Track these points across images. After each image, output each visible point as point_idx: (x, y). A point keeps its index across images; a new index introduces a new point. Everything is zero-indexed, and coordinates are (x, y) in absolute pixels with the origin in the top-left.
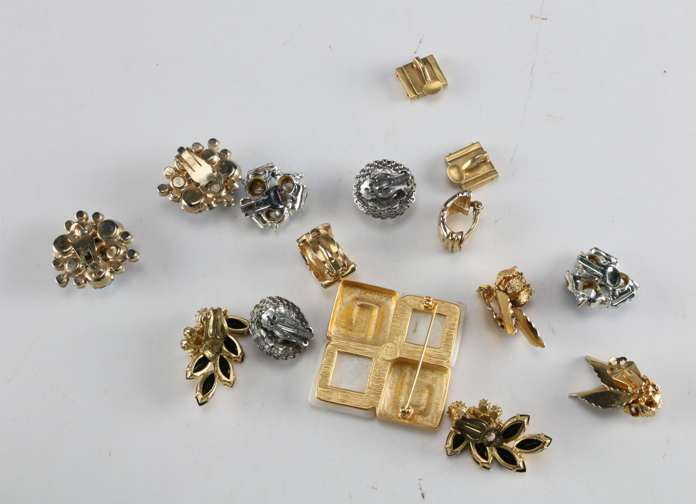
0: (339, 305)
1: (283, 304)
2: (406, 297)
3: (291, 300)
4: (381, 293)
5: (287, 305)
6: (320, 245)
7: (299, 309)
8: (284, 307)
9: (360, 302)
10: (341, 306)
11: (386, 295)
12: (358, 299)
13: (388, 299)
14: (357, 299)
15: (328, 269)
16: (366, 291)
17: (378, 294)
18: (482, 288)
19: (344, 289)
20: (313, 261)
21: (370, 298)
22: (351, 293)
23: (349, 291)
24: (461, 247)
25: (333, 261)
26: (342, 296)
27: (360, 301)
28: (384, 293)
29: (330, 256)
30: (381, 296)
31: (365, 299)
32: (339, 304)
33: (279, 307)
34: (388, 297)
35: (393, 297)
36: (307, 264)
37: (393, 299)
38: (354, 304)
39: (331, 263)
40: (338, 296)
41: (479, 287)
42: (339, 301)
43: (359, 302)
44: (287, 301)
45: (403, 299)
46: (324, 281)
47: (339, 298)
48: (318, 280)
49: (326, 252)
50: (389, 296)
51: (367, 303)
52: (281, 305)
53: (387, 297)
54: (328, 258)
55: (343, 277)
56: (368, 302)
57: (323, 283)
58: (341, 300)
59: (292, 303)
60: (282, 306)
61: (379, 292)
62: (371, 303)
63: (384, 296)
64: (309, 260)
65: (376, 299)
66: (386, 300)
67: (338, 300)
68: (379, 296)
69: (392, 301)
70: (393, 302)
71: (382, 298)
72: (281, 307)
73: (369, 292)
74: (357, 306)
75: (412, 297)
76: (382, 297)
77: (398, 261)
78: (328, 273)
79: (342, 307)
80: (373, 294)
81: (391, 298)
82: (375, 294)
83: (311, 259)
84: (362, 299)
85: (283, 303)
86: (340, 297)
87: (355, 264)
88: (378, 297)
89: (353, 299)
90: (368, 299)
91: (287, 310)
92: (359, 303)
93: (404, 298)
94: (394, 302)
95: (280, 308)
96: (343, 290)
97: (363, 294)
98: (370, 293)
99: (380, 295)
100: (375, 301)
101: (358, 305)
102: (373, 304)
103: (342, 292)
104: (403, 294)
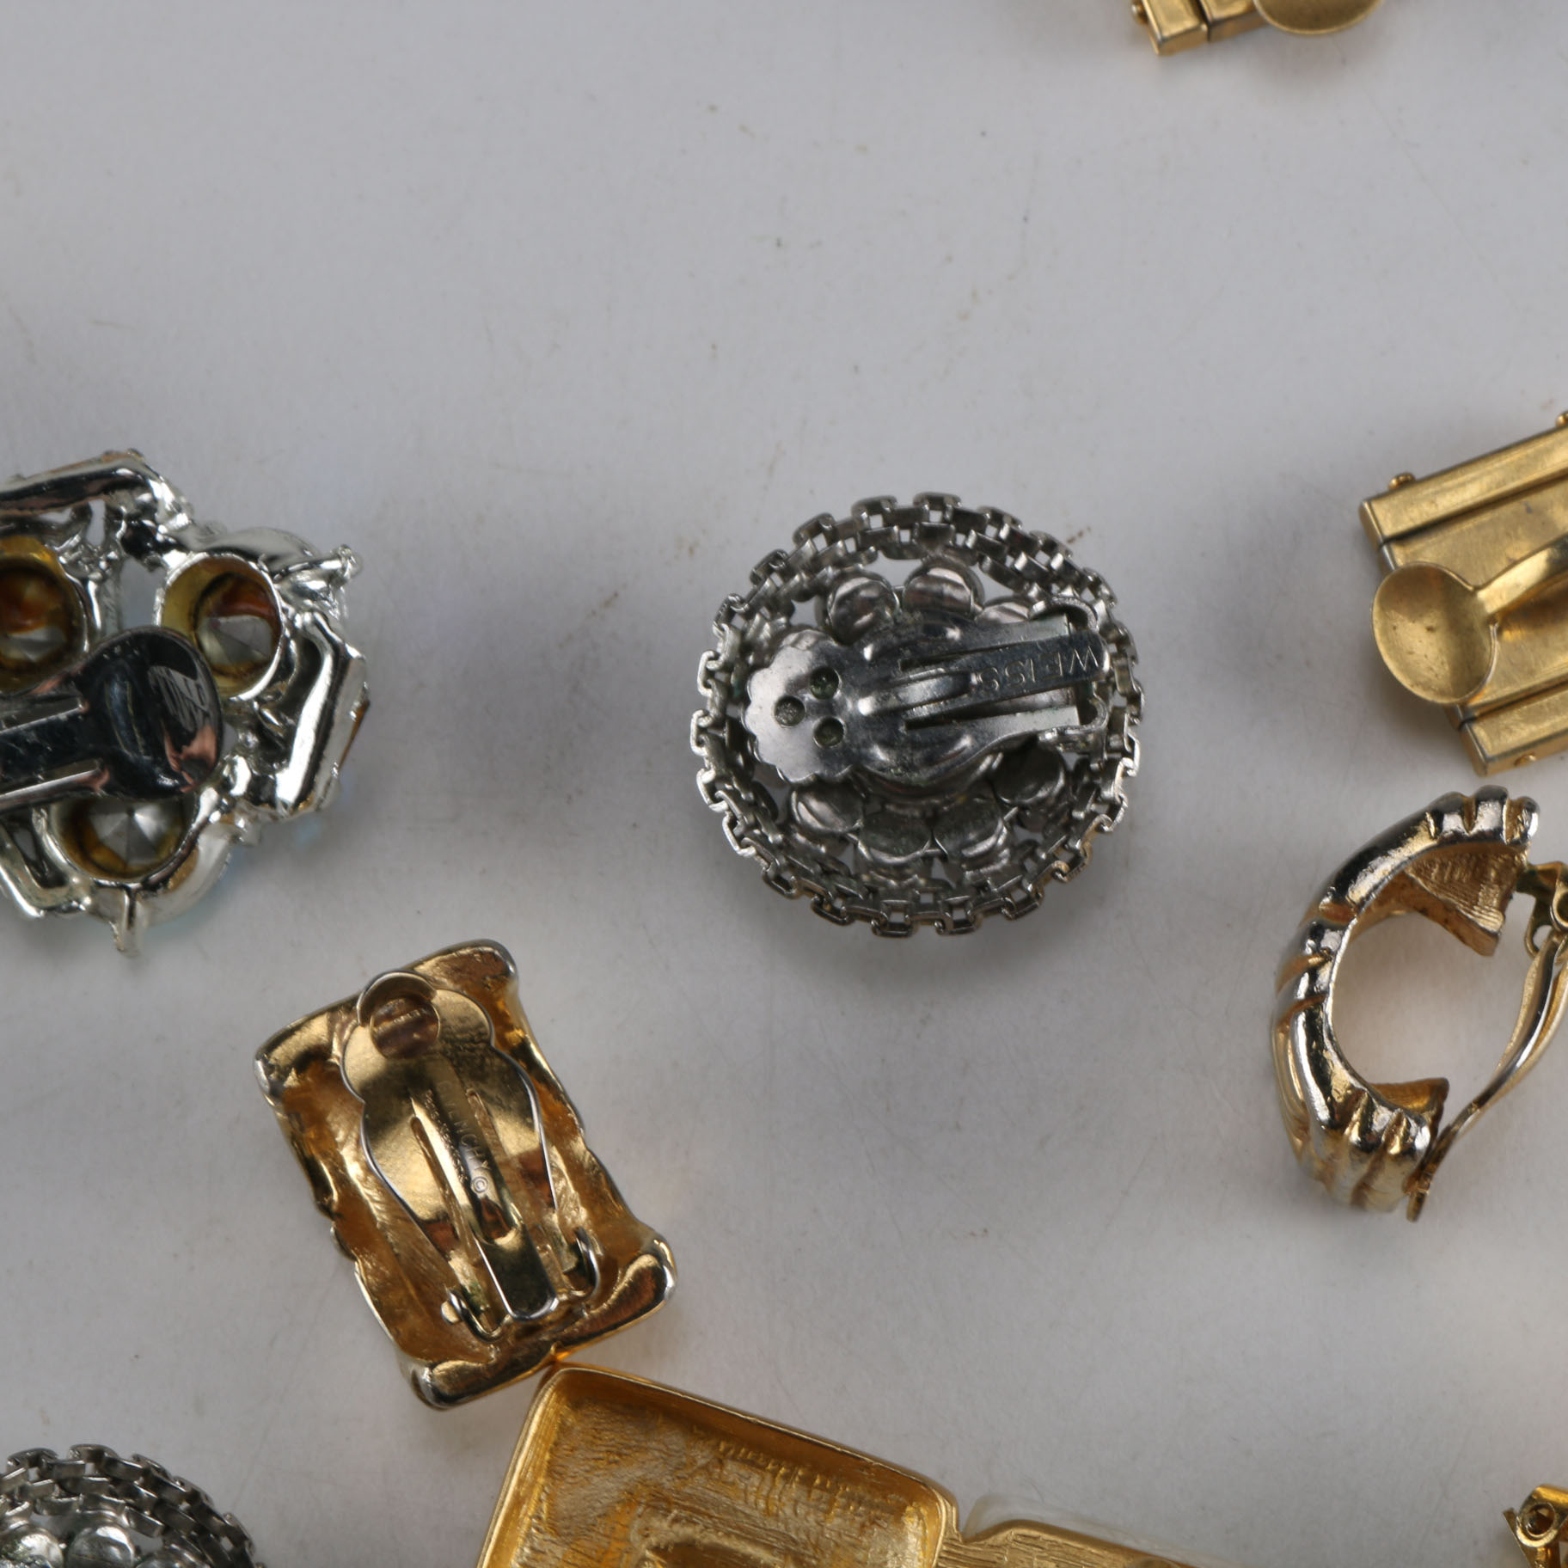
0: (529, 1535)
1: (128, 1504)
2: (1000, 1538)
3: (183, 1468)
4: (827, 1473)
5: (160, 1507)
6: (421, 1103)
7: (239, 1537)
8: (136, 1512)
9: (676, 1527)
10: (536, 1545)
11: (860, 1490)
12: (666, 1500)
13: (873, 1523)
14: (660, 1502)
15: (462, 1294)
16: (722, 1447)
17: (807, 1482)
18: (1544, 1512)
19: (570, 1420)
20: (368, 1192)
21: (752, 1498)
22: (619, 1455)
23: (607, 1436)
24: (1420, 1200)
25: (508, 1241)
26: (554, 1471)
27: (676, 1520)
28: (853, 1479)
29: (485, 1188)
30: (826, 1496)
31: (716, 1505)
32: (524, 1529)
33: (96, 1527)
34: (878, 1507)
35: (909, 1509)
36: (326, 1209)
37: (912, 1525)
38: (634, 1536)
39: (493, 1252)
40: (521, 1482)
41: (1530, 1499)
42: (529, 1509)
43: (665, 1525)
44: (156, 1479)
45: (975, 1551)
46: (432, 1367)
47: (532, 1486)
48: (397, 1336)
49: (458, 1167)
50: (885, 1497)
51: (726, 1543)
52: (115, 1506)
53: (872, 1506)
54: (462, 1199)
55: (567, 1343)
56: (728, 1535)
57: (425, 1375)
58: (540, 1501)
59: (194, 1496)
60: (124, 1520)
61: (815, 1468)
62: (754, 1541)
63: (850, 1498)
64: (343, 1181)
65: (788, 1511)
66: (863, 1526)
67: (518, 1502)
68: (816, 1493)
69: (902, 1540)
70: (906, 1547)
71: (827, 1512)
72: (115, 1523)
73: (744, 1461)
74: (648, 1554)
75: (1046, 1536)
76: (831, 1503)
77: (973, 1234)
78: (464, 1317)
79: (547, 1547)
80: (774, 1474)
81: (898, 1513)
82: (786, 1478)
83: (354, 1171)
84: (694, 1510)
85: (132, 1493)
86: (535, 1477)
87: (657, 1255)
88: (803, 1499)
89: (630, 1499)
90: (736, 1510)
91: (154, 1543)
92: (666, 1529)
93: (990, 1541)
94: (911, 1548)
95: (101, 1532)
96: (564, 1429)
97: (705, 1467)
98: (752, 1464)
99: (822, 1487)
100: (782, 1528)
101: (656, 1550)
102: (769, 1548)
103: (556, 1444)
104: (985, 1502)
